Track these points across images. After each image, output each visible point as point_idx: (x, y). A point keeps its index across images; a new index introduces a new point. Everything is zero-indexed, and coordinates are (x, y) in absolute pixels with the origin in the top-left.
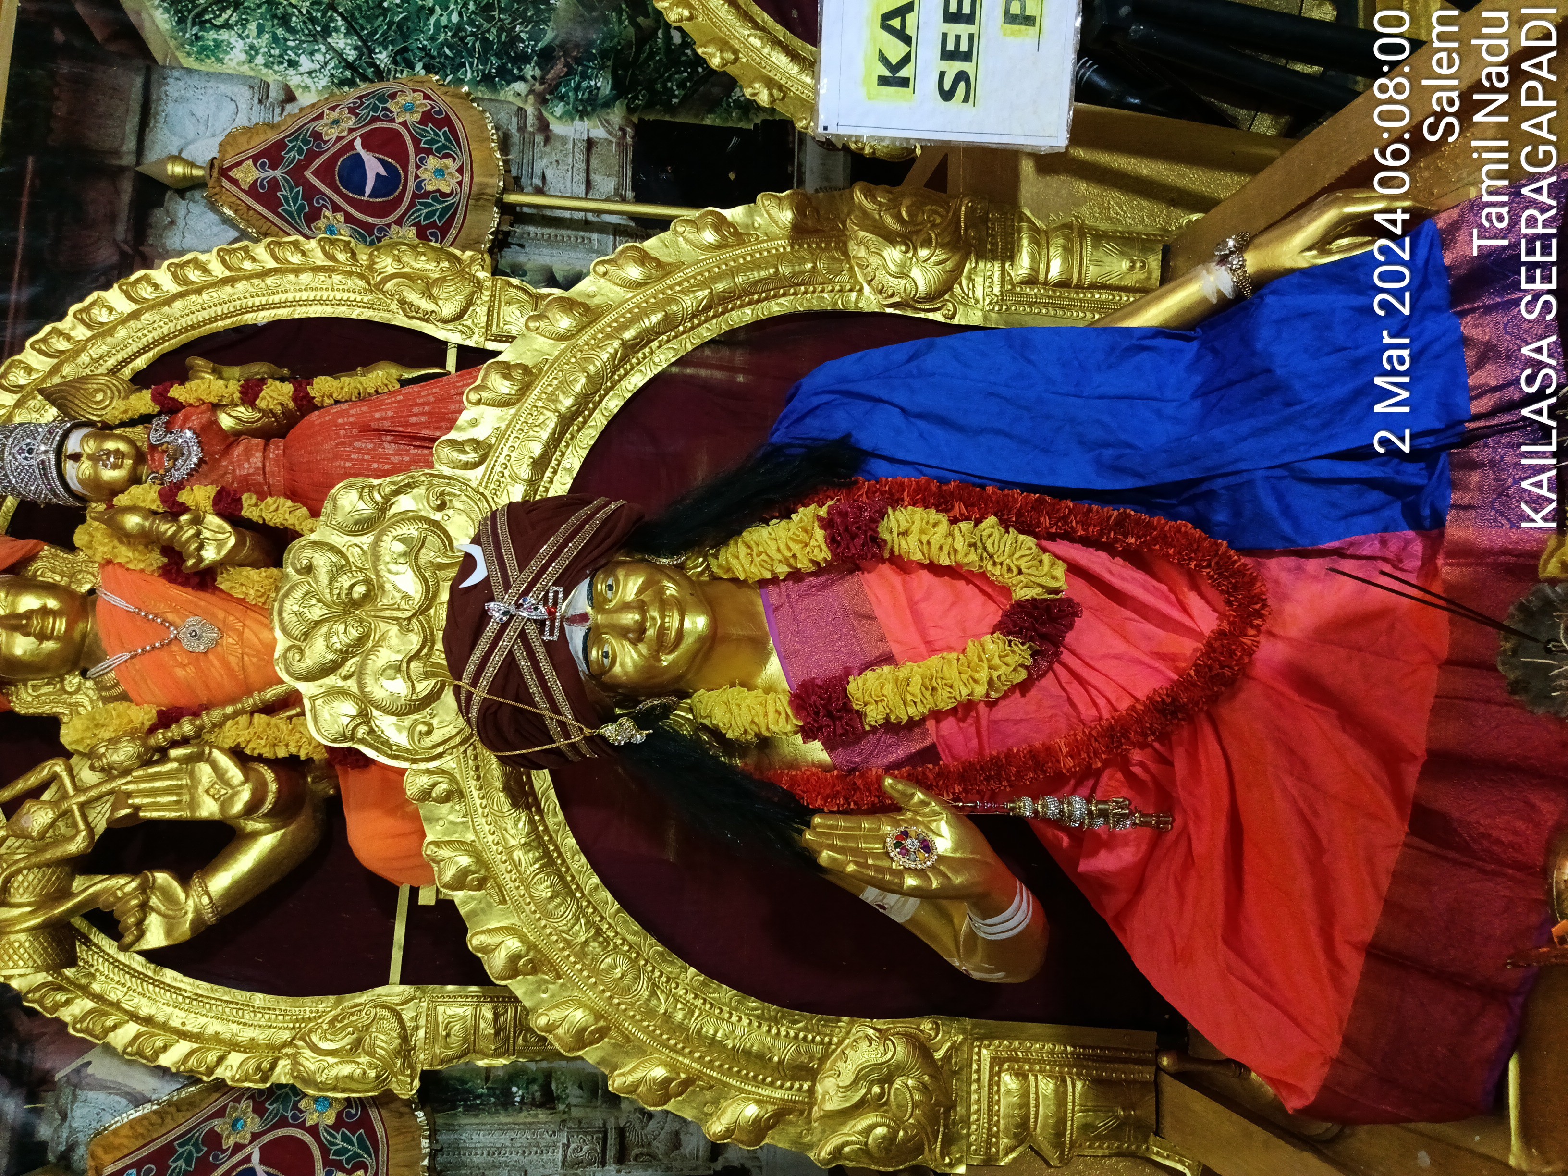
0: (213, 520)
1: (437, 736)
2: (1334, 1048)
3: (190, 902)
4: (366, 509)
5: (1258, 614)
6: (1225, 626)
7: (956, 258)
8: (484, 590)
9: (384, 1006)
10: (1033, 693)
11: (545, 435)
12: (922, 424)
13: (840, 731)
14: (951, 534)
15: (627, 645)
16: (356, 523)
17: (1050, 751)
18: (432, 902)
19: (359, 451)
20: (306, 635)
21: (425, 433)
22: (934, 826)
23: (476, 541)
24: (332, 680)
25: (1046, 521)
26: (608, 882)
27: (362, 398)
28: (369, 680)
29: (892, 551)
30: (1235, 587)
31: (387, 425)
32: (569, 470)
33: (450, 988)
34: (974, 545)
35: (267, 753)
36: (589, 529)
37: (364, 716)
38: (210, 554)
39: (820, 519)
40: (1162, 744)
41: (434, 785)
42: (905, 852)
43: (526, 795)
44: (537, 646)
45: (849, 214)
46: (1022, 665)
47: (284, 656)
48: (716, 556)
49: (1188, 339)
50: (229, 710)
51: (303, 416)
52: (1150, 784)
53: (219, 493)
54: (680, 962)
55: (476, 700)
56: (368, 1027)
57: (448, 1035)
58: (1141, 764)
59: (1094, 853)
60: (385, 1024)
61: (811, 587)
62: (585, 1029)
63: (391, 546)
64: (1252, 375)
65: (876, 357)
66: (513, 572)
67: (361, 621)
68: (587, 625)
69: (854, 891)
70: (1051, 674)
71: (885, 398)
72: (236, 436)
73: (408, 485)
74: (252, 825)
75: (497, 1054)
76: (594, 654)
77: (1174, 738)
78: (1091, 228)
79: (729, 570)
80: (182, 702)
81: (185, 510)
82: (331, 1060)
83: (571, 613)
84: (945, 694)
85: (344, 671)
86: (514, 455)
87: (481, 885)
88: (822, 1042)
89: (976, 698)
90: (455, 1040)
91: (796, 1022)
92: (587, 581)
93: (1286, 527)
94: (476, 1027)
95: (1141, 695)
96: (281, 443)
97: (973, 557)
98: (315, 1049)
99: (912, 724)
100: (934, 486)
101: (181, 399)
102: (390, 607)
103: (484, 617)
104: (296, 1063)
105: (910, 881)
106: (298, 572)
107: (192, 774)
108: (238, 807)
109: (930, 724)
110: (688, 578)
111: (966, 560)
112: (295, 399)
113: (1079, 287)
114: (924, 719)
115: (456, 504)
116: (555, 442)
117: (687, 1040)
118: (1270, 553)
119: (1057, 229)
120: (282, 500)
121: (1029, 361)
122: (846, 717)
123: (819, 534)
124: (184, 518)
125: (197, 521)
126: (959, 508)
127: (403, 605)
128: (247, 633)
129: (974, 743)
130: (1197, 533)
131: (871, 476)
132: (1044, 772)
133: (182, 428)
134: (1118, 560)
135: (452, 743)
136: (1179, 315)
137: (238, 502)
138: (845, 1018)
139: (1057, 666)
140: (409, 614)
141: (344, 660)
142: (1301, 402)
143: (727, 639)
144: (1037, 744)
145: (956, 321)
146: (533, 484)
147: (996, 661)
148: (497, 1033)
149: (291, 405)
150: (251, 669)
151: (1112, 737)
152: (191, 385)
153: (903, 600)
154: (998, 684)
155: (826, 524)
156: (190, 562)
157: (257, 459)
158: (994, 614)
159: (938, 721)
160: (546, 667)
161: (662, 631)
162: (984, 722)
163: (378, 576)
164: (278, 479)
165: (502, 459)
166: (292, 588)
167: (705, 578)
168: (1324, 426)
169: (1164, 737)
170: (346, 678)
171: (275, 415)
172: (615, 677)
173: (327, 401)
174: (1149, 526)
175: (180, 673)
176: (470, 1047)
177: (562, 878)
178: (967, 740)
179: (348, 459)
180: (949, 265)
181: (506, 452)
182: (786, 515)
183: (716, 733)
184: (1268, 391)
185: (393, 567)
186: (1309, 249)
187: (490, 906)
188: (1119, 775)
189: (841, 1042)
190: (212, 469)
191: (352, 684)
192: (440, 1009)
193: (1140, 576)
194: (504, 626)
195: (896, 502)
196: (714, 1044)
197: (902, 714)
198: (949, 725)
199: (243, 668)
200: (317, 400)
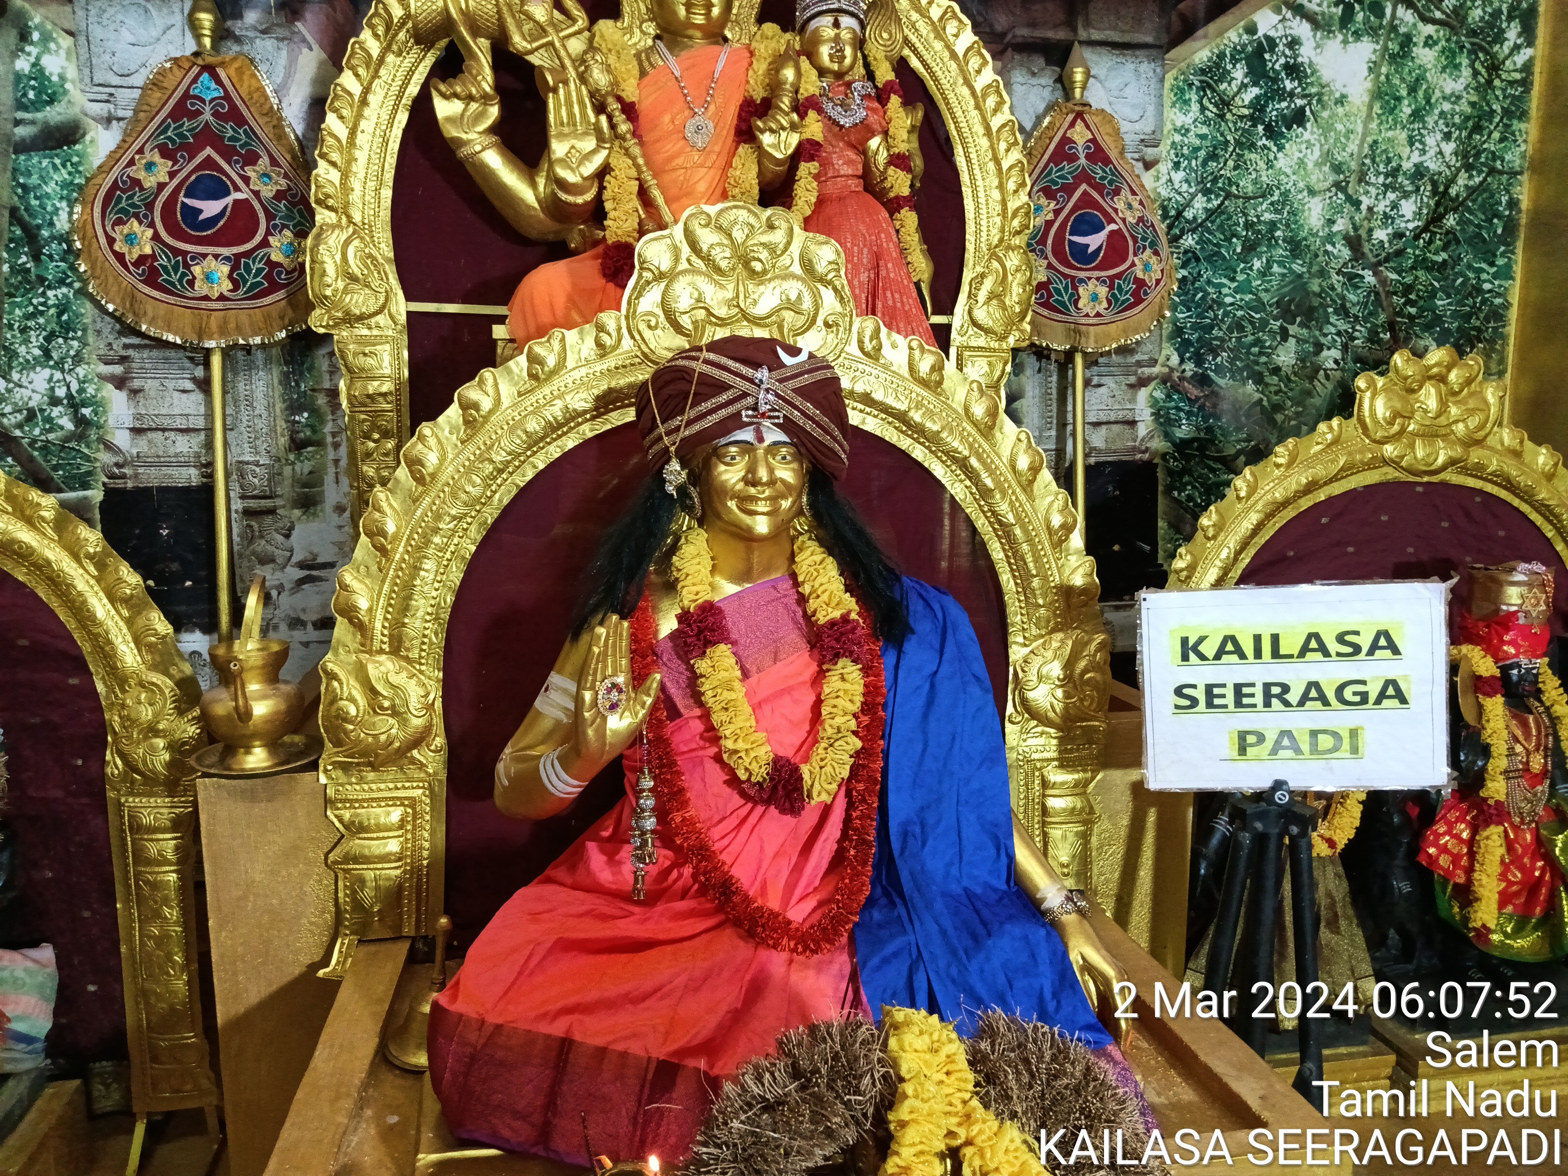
0: (794, 139)
1: (648, 334)
2: (493, 1019)
3: (475, 136)
4: (821, 268)
5: (806, 948)
6: (793, 926)
7: (1058, 720)
8: (776, 365)
9: (387, 299)
10: (727, 790)
11: (890, 401)
12: (927, 686)
13: (689, 640)
14: (846, 714)
15: (742, 473)
16: (810, 261)
17: (684, 804)
18: (495, 336)
19: (860, 252)
20: (720, 228)
21: (879, 305)
22: (627, 714)
23: (811, 356)
24: (686, 250)
25: (861, 787)
26: (540, 476)
27: (903, 252)
28: (688, 278)
29: (828, 670)
30: (824, 929)
31: (883, 273)
32: (863, 422)
33: (406, 354)
34: (839, 731)
35: (607, 194)
36: (827, 439)
37: (660, 276)
38: (767, 139)
39: (849, 612)
40: (697, 891)
41: (609, 334)
42: (609, 691)
43: (606, 406)
44: (738, 406)
45: (1084, 631)
46: (751, 774)
47: (703, 212)
48: (810, 539)
49: (1008, 882)
50: (641, 161)
51: (883, 204)
52: (665, 885)
53: (818, 143)
54: (479, 538)
55: (693, 364)
56: (368, 286)
57: (365, 354)
58: (680, 876)
59: (603, 851)
60: (372, 301)
61: (794, 612)
62: (423, 466)
63: (793, 288)
64: (984, 924)
65: (975, 650)
66: (792, 384)
67: (733, 269)
68: (755, 442)
69: (557, 666)
70: (743, 802)
71: (945, 657)
72: (863, 151)
73: (842, 298)
74: (541, 182)
75: (351, 398)
76: (733, 449)
77: (703, 899)
78: (1092, 830)
79: (801, 550)
80: (642, 119)
81: (802, 116)
82: (338, 257)
83: (764, 429)
84: (724, 718)
85: (694, 258)
86: (872, 378)
87: (533, 376)
88: (421, 657)
89: (723, 742)
90: (361, 361)
91: (436, 634)
92: (788, 440)
93: (875, 961)
94: (374, 378)
95: (735, 872)
96: (860, 189)
97: (830, 731)
98: (347, 242)
99: (697, 697)
100: (880, 700)
101: (889, 105)
102: (746, 291)
103: (756, 366)
104: (334, 227)
105: (588, 696)
106: (769, 219)
107: (586, 134)
108: (562, 173)
109: (697, 712)
110: (792, 520)
111: (827, 727)
112: (897, 197)
113: (1044, 824)
114: (701, 704)
115: (832, 336)
116: (886, 409)
117: (419, 548)
118: (852, 955)
119: (1088, 801)
120: (816, 194)
121: (981, 764)
122: (700, 643)
123: (837, 614)
124: (795, 116)
125: (794, 127)
126: (865, 720)
127: (749, 301)
128: (703, 171)
129: (685, 749)
130: (862, 898)
131: (884, 650)
132: (669, 800)
133: (867, 109)
134: (835, 846)
135: (643, 346)
136: (1025, 873)
137: (811, 159)
138: (441, 675)
139: (750, 805)
140: (742, 305)
141: (702, 259)
142: (969, 959)
143: (749, 551)
144: (688, 795)
145: (1007, 724)
146: (852, 393)
147: (753, 754)
148: (369, 396)
149: (892, 195)
150: (674, 175)
151: (701, 848)
152: (902, 113)
153: (792, 682)
154: (735, 757)
155: (845, 618)
156: (760, 124)
157: (846, 170)
158: (787, 752)
159: (699, 717)
160: (723, 413)
161: (754, 499)
162: (701, 753)
163: (770, 280)
164: (831, 188)
165: (868, 369)
166: (756, 215)
167: (792, 532)
168: (954, 981)
169: (703, 892)
170: (688, 260)
171: (882, 181)
172: (716, 466)
173: (897, 224)
174: (865, 863)
175: (667, 118)
176: (355, 374)
177: (542, 439)
178: (685, 742)
179: (853, 245)
180: (1051, 715)
181: (874, 372)
182: (848, 589)
183: (674, 548)
184: (975, 937)
185: (778, 290)
186: (1083, 958)
187: (516, 384)
188: (668, 863)
189: (421, 672)
190: (835, 135)
191: (683, 265)
192: (387, 347)
193: (824, 865)
194: (751, 381)
195: (866, 671)
196: (416, 569)
197: (706, 687)
198: (698, 726)
199: (674, 170)
200: (897, 215)
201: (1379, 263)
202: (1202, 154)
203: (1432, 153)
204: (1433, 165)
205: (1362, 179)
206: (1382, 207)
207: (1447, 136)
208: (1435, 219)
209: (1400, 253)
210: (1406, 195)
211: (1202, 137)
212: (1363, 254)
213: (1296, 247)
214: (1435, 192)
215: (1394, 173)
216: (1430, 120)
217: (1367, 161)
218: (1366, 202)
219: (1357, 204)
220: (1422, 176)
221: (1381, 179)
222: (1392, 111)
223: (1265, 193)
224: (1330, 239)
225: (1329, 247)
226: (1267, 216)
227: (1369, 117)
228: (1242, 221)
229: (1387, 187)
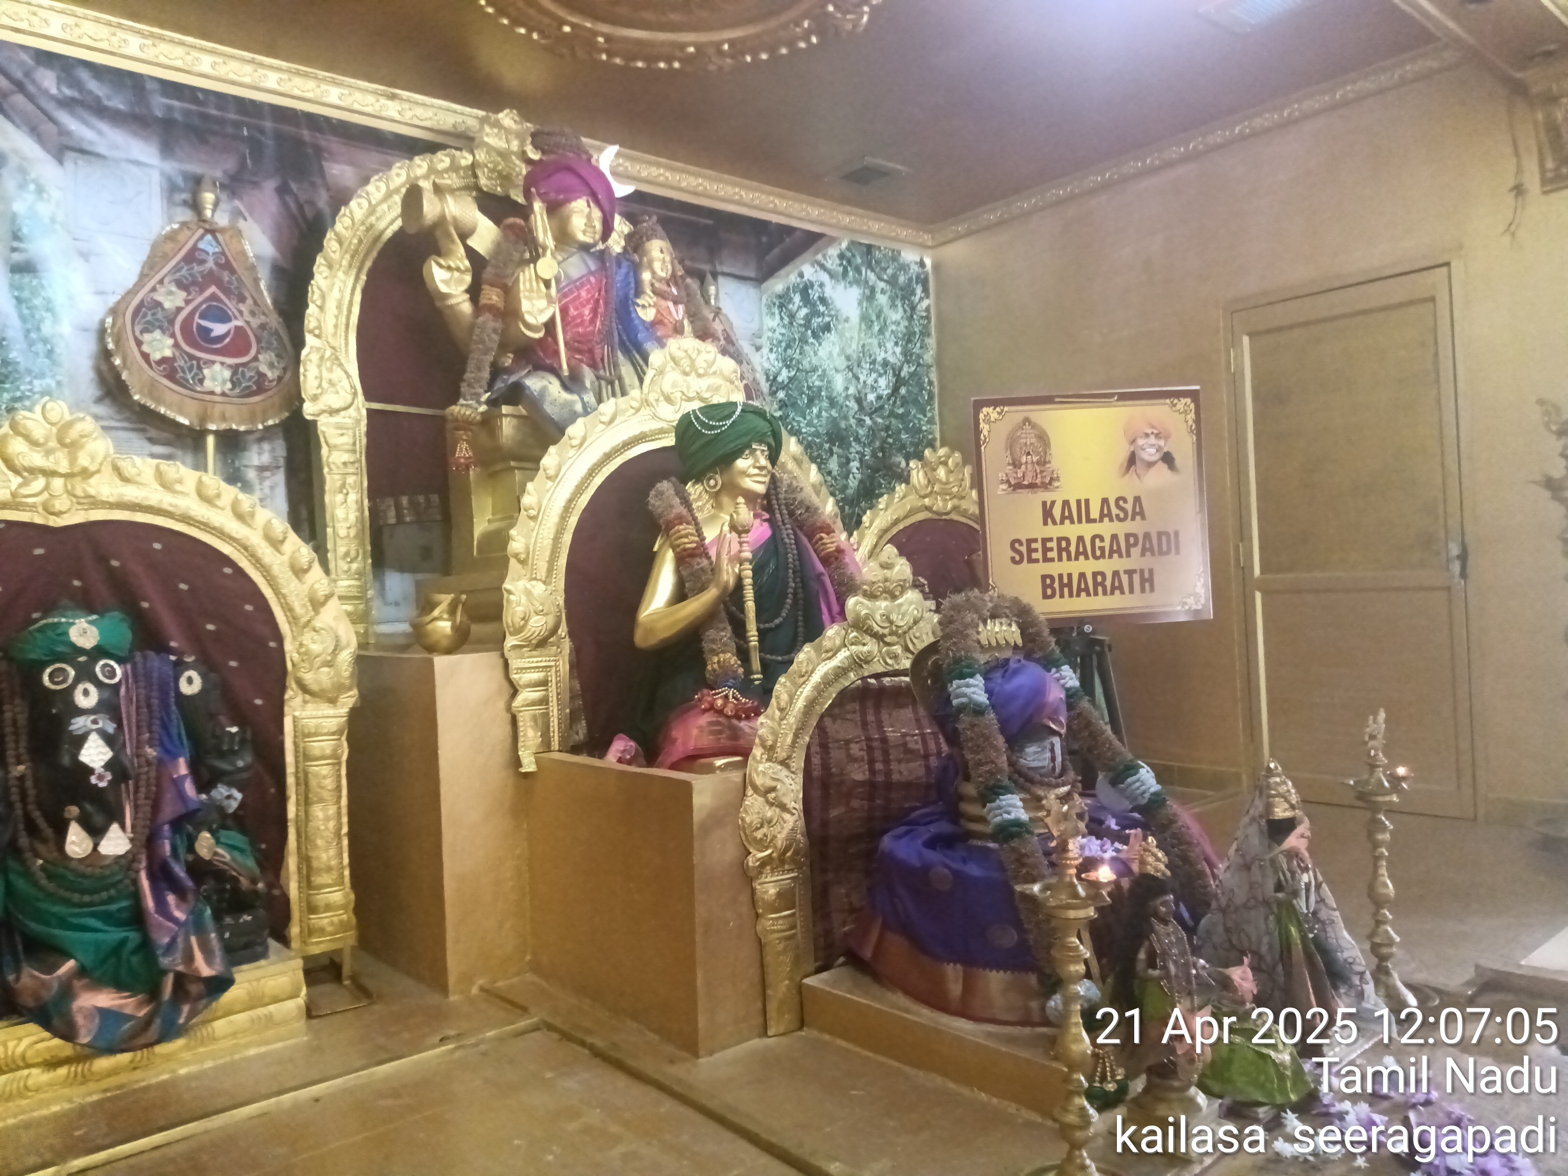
38: (640, 310)
75: (329, 464)
90: (337, 439)
107: (541, 297)
108: (529, 319)
125: (654, 305)
127: (700, 389)
148: (343, 463)
156: (638, 301)
163: (708, 379)
201: (873, 413)
202: (784, 344)
203: (890, 352)
204: (892, 359)
205: (859, 365)
206: (870, 381)
207: (896, 344)
208: (895, 390)
209: (882, 408)
210: (880, 375)
211: (783, 335)
212: (864, 407)
213: (833, 403)
214: (894, 375)
215: (874, 362)
216: (887, 334)
217: (861, 355)
218: (862, 378)
219: (858, 379)
220: (887, 365)
221: (868, 366)
222: (870, 328)
223: (814, 369)
224: (847, 397)
225: (848, 403)
226: (817, 383)
227: (860, 330)
228: (806, 385)
229: (871, 370)
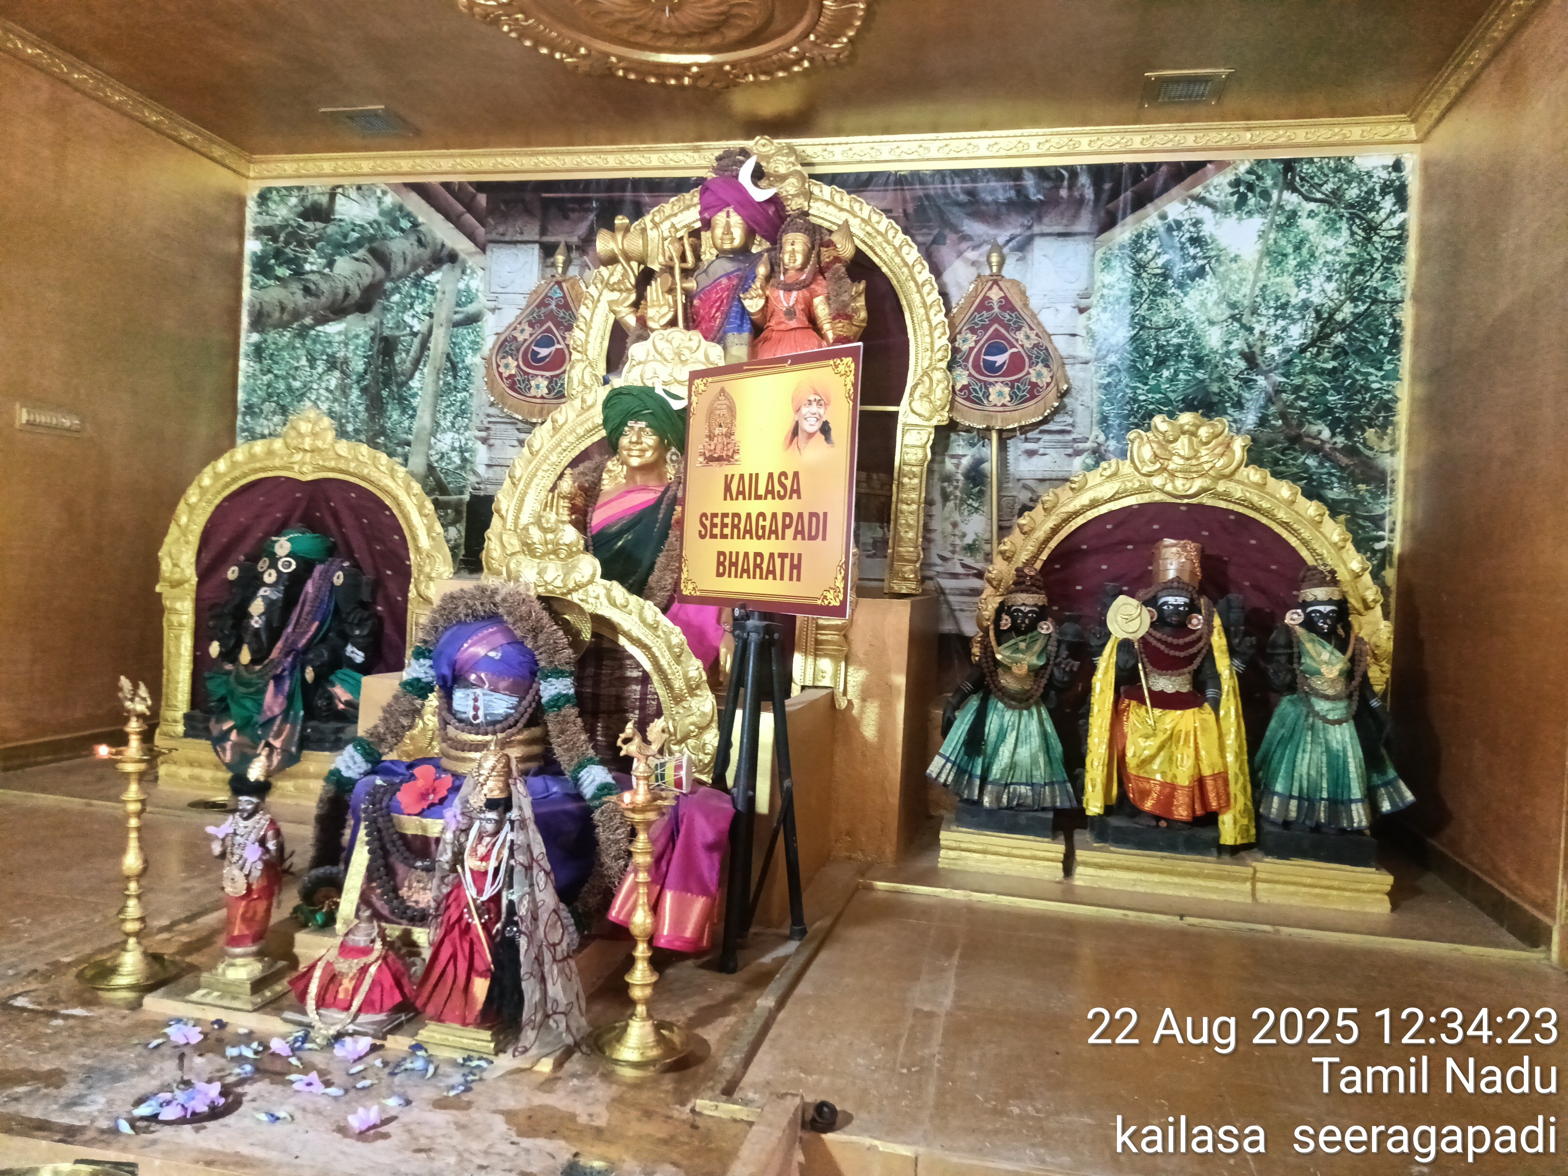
0: (761, 302)
16: (708, 355)
28: (652, 363)
38: (746, 303)
62: (534, 447)
82: (580, 375)
85: (656, 355)
98: (585, 369)
104: (580, 361)
106: (689, 336)
107: (664, 305)
125: (760, 296)
141: (659, 355)
143: (635, 474)
156: (742, 295)
166: (683, 334)
187: (575, 411)
201: (1270, 371)
203: (1316, 290)
204: (1316, 300)
205: (1254, 312)
206: (1273, 331)
207: (1329, 279)
208: (1320, 338)
209: (1289, 363)
210: (1294, 321)
211: (1123, 290)
212: (1257, 365)
213: (1199, 361)
214: (1319, 318)
215: (1285, 306)
216: (1315, 269)
217: (1259, 299)
218: (1258, 328)
219: (1250, 330)
220: (1308, 307)
221: (1272, 311)
222: (1279, 264)
223: (1173, 325)
224: (1228, 354)
225: (1227, 361)
226: (1175, 341)
227: (1259, 268)
228: (1153, 344)
229: (1277, 317)
